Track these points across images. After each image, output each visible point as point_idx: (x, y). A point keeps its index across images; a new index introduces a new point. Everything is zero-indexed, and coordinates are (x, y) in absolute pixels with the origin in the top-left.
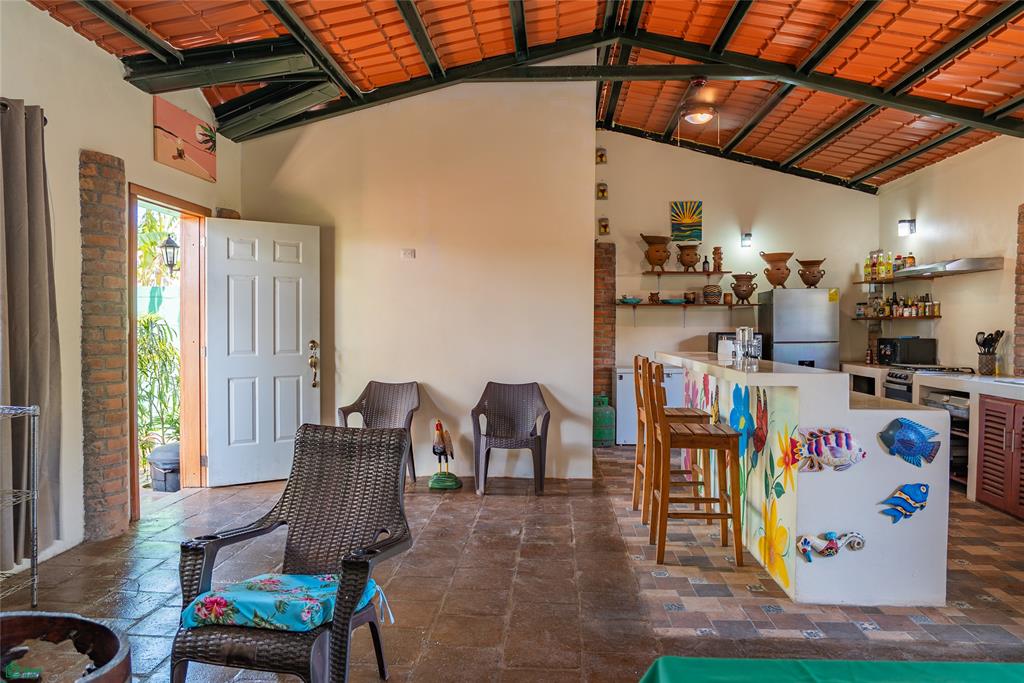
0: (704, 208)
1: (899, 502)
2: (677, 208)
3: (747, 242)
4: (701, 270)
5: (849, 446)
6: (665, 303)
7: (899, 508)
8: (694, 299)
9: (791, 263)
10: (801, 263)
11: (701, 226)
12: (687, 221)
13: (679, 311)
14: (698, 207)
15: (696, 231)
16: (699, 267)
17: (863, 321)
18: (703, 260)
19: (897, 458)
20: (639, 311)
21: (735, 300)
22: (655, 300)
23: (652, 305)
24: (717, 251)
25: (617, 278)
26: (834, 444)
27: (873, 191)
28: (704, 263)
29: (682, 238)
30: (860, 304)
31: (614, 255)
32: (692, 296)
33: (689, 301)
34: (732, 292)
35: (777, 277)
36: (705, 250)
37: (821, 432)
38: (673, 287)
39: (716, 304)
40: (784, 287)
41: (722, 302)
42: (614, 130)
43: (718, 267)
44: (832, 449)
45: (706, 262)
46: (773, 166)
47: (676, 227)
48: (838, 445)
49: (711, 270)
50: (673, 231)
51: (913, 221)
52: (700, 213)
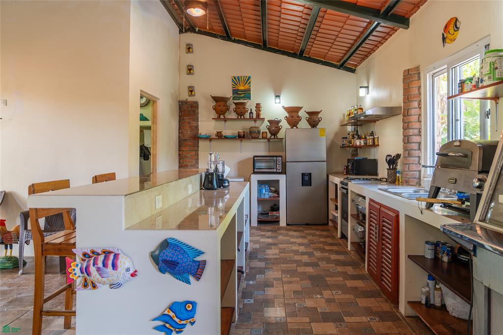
0: (252, 80)
1: (168, 319)
2: (236, 80)
3: (278, 100)
4: (249, 117)
5: (114, 266)
6: (226, 138)
7: (167, 325)
8: (244, 135)
9: (302, 114)
10: (308, 113)
11: (250, 91)
12: (242, 88)
13: (237, 143)
14: (248, 80)
15: (247, 94)
16: (247, 116)
17: (348, 149)
18: (249, 111)
19: (167, 276)
20: (214, 143)
21: (269, 135)
22: (220, 136)
23: (218, 138)
24: (258, 106)
25: (199, 123)
26: (100, 264)
27: (353, 71)
28: (250, 113)
29: (239, 98)
30: (343, 138)
31: (198, 109)
32: (242, 134)
33: (241, 137)
34: (268, 131)
35: (293, 121)
36: (250, 105)
37: (93, 252)
38: (232, 128)
39: (258, 138)
40: (297, 128)
41: (261, 136)
42: (197, 33)
43: (258, 115)
44: (98, 269)
45: (251, 113)
46: (294, 55)
47: (235, 92)
48: (104, 266)
49: (255, 117)
50: (233, 94)
51: (367, 87)
52: (250, 83)
